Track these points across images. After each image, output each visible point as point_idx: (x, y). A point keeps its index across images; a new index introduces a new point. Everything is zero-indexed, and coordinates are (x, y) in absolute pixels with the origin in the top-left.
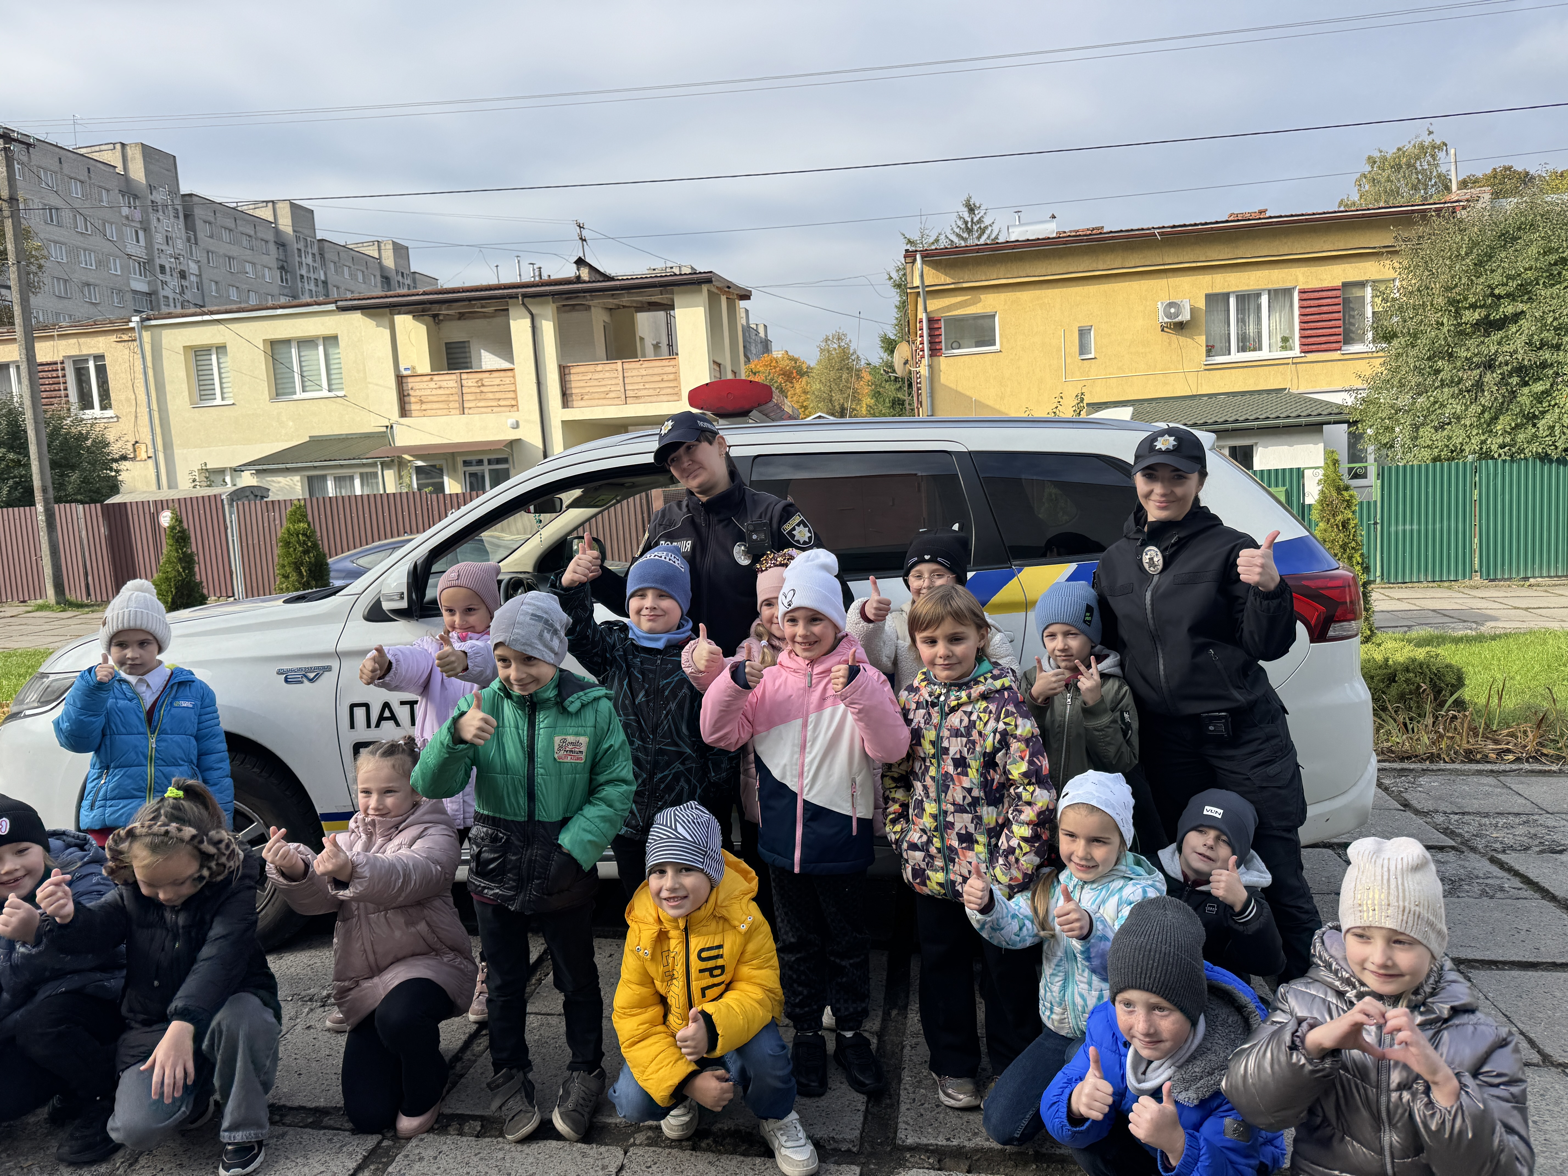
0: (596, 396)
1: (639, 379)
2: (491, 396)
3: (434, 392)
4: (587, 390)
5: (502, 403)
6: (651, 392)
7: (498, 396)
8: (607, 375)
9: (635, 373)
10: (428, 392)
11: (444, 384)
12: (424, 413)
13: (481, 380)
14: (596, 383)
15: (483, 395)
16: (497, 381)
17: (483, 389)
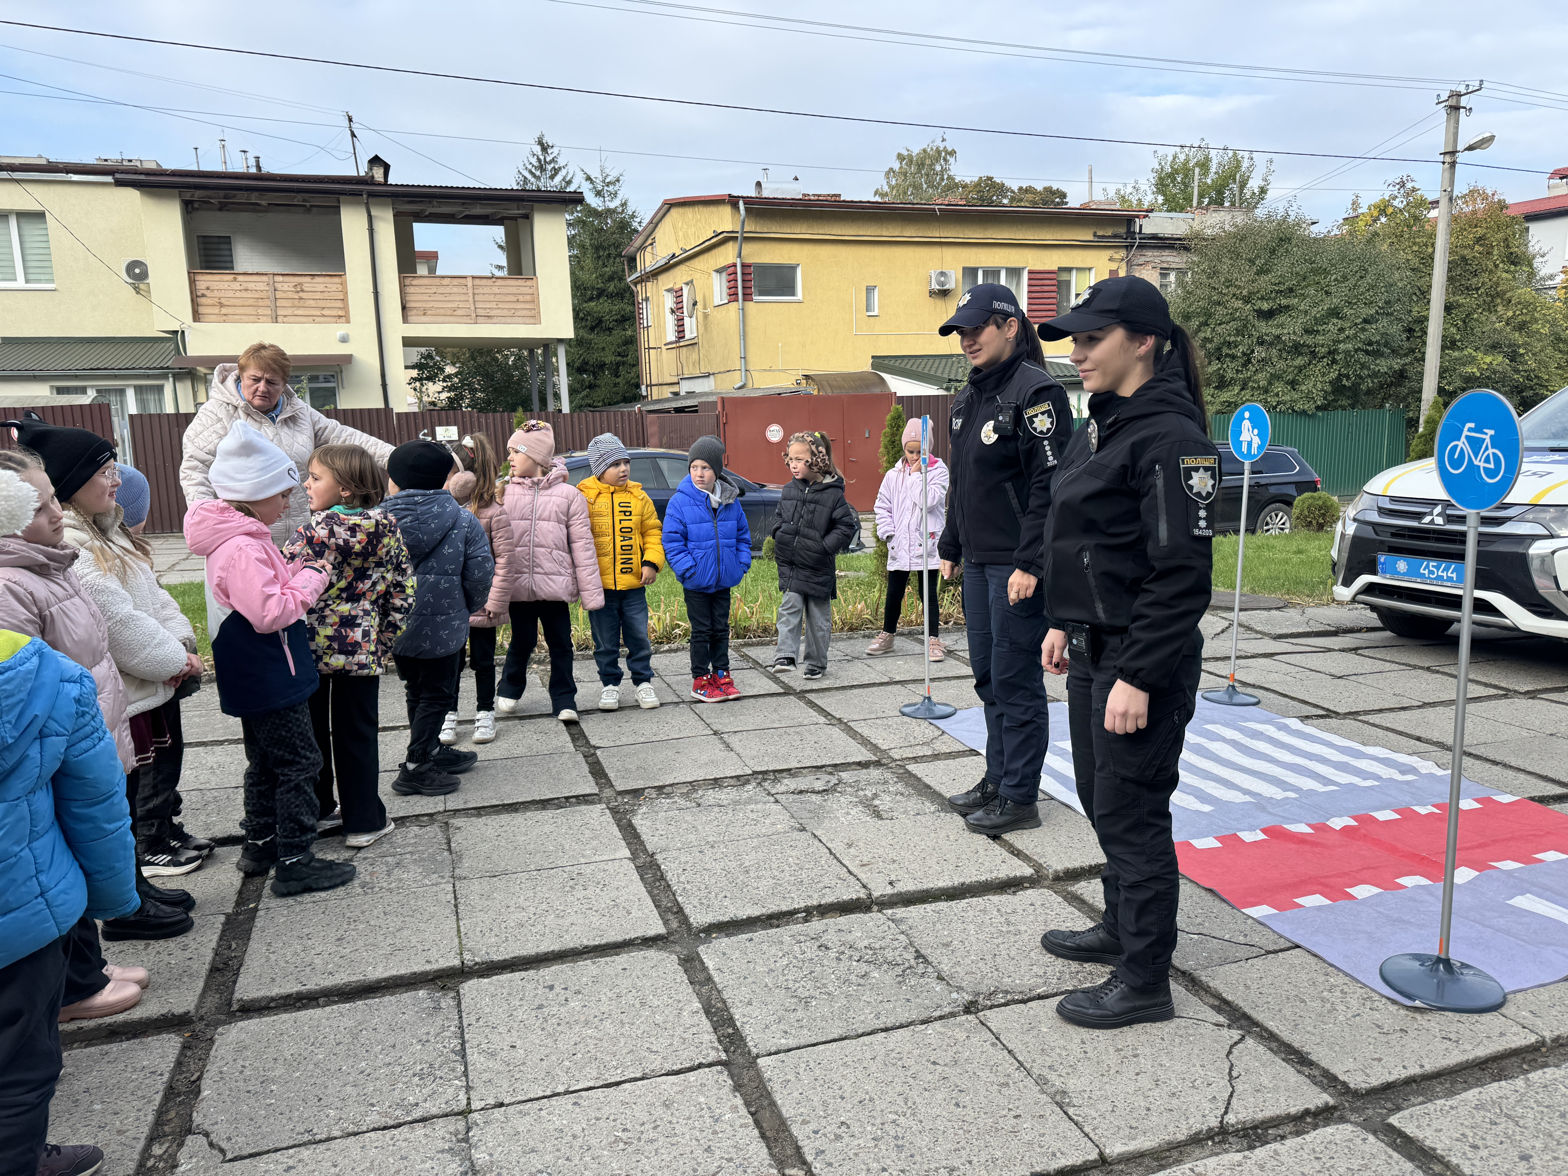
0: (442, 311)
1: (492, 298)
2: (312, 303)
3: (238, 294)
4: (431, 305)
5: (325, 312)
6: (505, 313)
7: (321, 304)
8: (455, 290)
9: (486, 290)
10: (230, 294)
11: (251, 286)
12: (225, 318)
13: (301, 284)
14: (442, 298)
15: (302, 303)
16: (321, 288)
17: (301, 294)
